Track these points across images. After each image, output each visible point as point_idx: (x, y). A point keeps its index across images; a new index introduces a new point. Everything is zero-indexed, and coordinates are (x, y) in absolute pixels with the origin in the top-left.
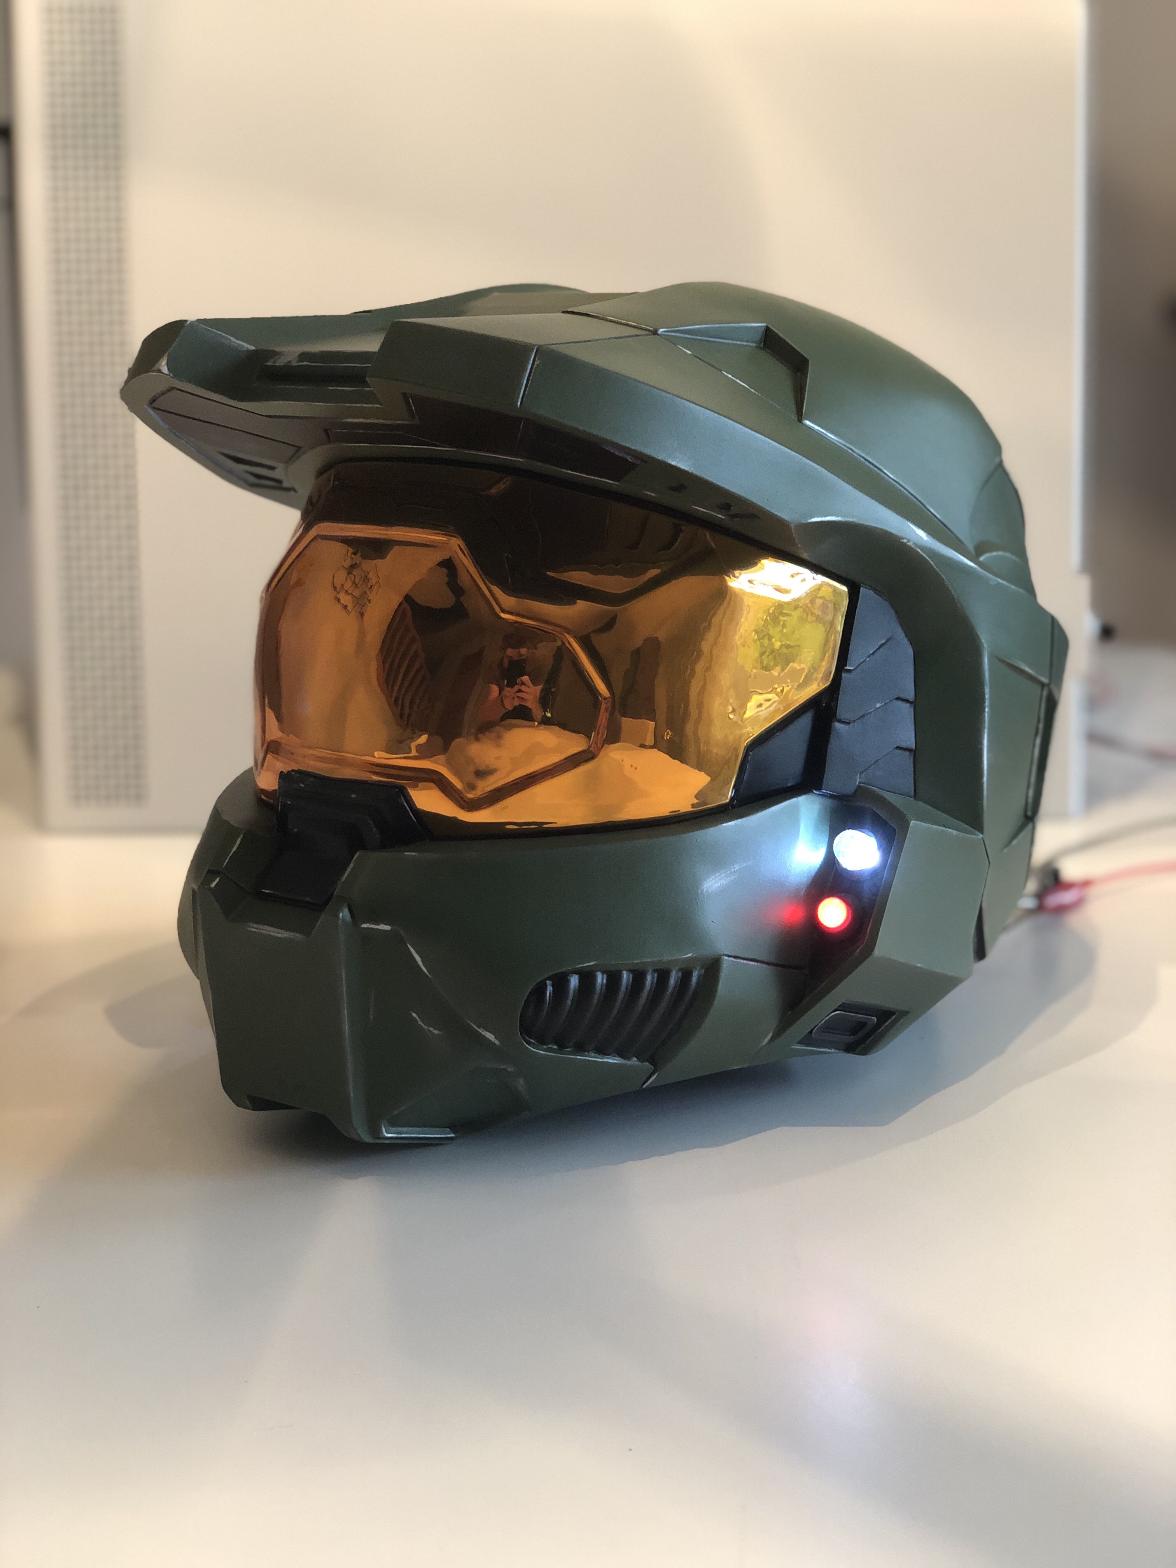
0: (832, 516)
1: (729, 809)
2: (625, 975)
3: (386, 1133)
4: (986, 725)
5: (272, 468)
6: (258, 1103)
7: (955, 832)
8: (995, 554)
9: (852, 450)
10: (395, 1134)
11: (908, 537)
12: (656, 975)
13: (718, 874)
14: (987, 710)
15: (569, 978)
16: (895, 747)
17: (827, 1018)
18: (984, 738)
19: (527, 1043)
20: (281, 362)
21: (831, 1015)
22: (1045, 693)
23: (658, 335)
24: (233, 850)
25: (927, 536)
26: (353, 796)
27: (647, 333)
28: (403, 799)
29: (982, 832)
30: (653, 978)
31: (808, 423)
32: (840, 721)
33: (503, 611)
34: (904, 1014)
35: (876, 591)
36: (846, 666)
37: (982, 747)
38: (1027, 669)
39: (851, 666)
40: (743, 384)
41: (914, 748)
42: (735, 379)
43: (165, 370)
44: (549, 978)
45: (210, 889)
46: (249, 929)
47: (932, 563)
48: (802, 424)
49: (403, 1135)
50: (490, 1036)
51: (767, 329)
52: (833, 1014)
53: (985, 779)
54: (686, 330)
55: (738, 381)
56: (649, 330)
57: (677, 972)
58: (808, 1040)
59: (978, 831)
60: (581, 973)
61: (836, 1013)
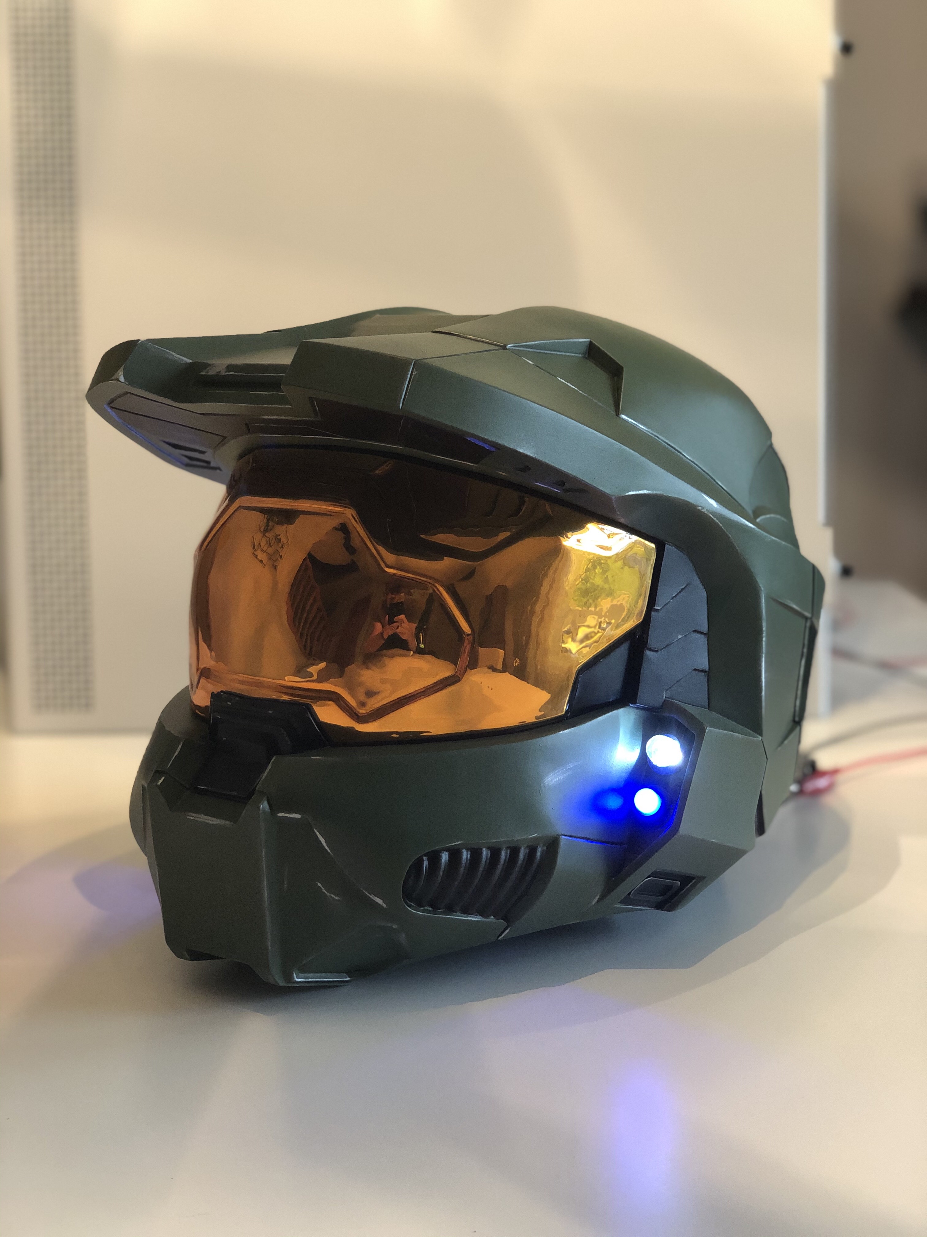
0: (644, 490)
1: (564, 720)
2: (484, 851)
3: (297, 978)
4: (764, 651)
5: (203, 452)
6: (194, 956)
7: (740, 736)
8: (768, 516)
9: (657, 437)
10: (304, 979)
11: (702, 505)
12: (509, 851)
13: (557, 771)
14: (764, 639)
15: (441, 854)
16: (693, 669)
17: (642, 883)
18: (762, 661)
19: (408, 907)
20: (212, 372)
21: (645, 881)
22: (808, 624)
23: (507, 349)
24: (175, 755)
25: (717, 505)
26: (270, 712)
27: (498, 348)
28: (309, 714)
29: (761, 735)
30: (506, 853)
31: (624, 417)
32: (650, 650)
33: (387, 567)
34: (701, 879)
35: (678, 547)
36: (655, 607)
37: (761, 668)
38: (795, 606)
39: (658, 606)
40: (574, 387)
41: (708, 670)
42: (567, 383)
43: (122, 379)
45: (157, 786)
46: (188, 817)
47: (721, 525)
48: (620, 417)
49: (310, 980)
50: (379, 901)
51: (591, 342)
52: (646, 880)
53: (763, 693)
54: (529, 345)
55: (569, 385)
56: (500, 346)
57: (525, 848)
58: (627, 900)
59: (759, 734)
60: (450, 850)
61: (649, 879)
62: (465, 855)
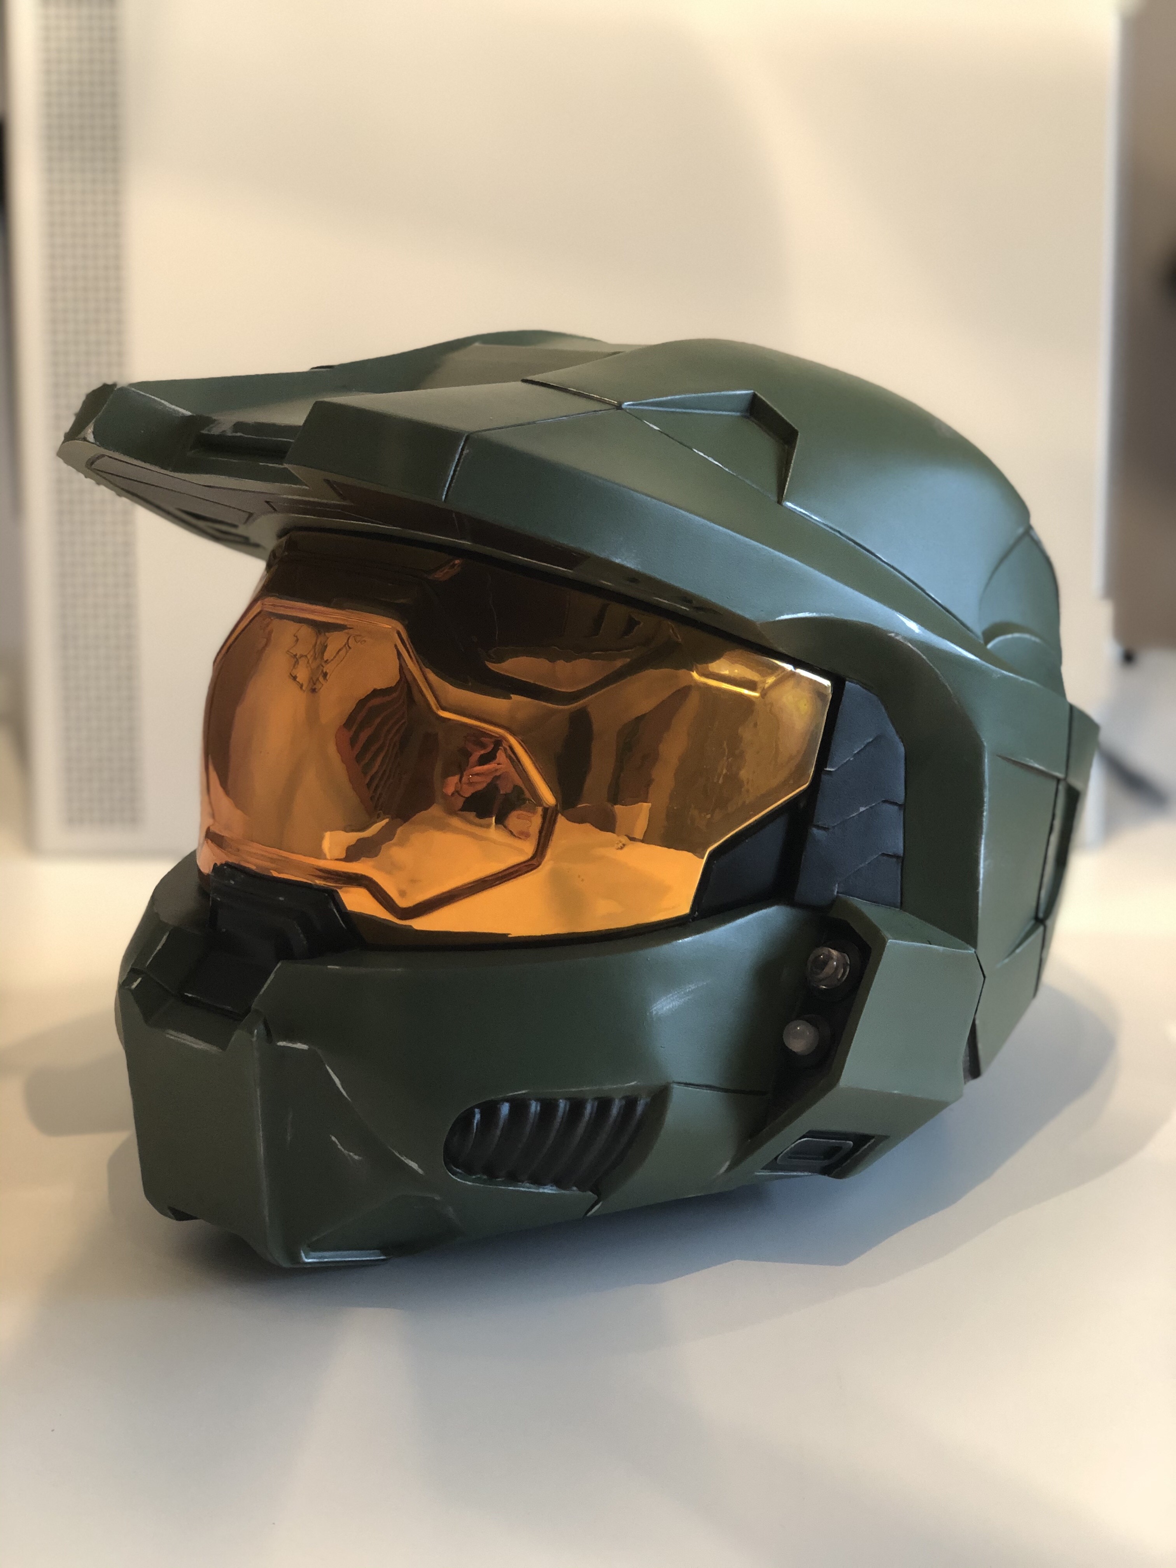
0: (805, 612)
1: (690, 922)
2: (562, 1104)
3: (306, 1258)
4: (985, 830)
5: (235, 526)
6: (179, 1215)
7: (941, 948)
8: (1009, 636)
9: (839, 532)
10: (317, 1259)
11: (895, 631)
12: (596, 1103)
13: (671, 995)
14: (985, 814)
15: (498, 1106)
16: (880, 853)
17: (793, 1145)
18: (981, 844)
19: (453, 1174)
20: (216, 431)
21: (797, 1142)
22: (1062, 788)
23: (622, 409)
24: (158, 948)
25: (919, 629)
26: (281, 899)
27: (609, 407)
28: (332, 904)
29: (975, 946)
30: (592, 1107)
31: (789, 504)
32: (818, 827)
33: (444, 709)
34: (883, 1138)
35: (864, 686)
36: (826, 767)
37: (978, 853)
38: (1036, 765)
39: (833, 767)
40: (716, 463)
41: (902, 855)
42: (707, 457)
43: (91, 438)
44: (478, 1106)
45: (130, 990)
46: (167, 1036)
47: (924, 657)
48: (782, 505)
49: (326, 1260)
50: (414, 1165)
51: (754, 396)
52: (799, 1141)
53: (981, 889)
54: (657, 402)
55: (710, 459)
56: (613, 405)
57: (620, 1100)
58: (773, 1166)
59: (971, 945)
60: (512, 1101)
61: (802, 1140)
62: (534, 1107)
